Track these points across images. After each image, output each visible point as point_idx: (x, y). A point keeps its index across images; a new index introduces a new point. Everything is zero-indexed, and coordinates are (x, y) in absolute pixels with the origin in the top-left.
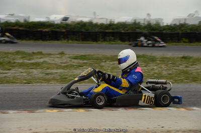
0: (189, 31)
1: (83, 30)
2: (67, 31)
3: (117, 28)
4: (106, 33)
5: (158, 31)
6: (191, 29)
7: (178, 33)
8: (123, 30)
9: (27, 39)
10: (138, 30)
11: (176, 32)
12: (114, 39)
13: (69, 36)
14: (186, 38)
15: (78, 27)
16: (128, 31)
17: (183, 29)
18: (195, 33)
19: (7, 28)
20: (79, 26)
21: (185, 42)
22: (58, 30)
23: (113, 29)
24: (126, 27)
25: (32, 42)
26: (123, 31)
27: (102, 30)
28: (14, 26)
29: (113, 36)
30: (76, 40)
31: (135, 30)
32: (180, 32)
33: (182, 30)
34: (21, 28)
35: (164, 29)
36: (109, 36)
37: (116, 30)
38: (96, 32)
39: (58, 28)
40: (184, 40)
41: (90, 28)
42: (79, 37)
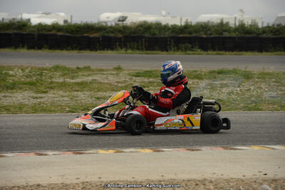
1: (147, 35)
2: (125, 37)
3: (196, 32)
4: (180, 38)
5: (255, 35)
8: (206, 34)
9: (69, 48)
10: (226, 34)
11: (280, 36)
12: (193, 47)
13: (128, 44)
15: (140, 30)
16: (212, 36)
19: (40, 32)
20: (141, 29)
22: (112, 35)
23: (190, 33)
24: (209, 30)
25: (75, 53)
26: (204, 36)
27: (174, 35)
28: (50, 31)
29: (189, 43)
30: (138, 49)
34: (60, 33)
35: (264, 32)
36: (184, 43)
37: (194, 35)
38: (166, 38)
39: (112, 32)
41: (157, 32)
42: (142, 45)
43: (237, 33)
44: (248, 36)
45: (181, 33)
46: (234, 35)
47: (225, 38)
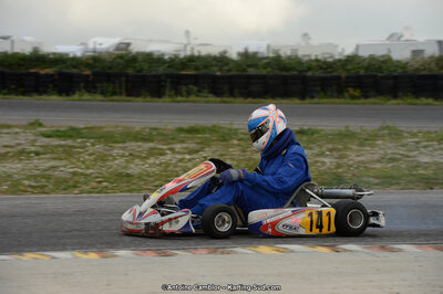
0: (362, 72)
1: (130, 71)
2: (95, 74)
3: (206, 67)
4: (182, 76)
5: (294, 73)
6: (367, 68)
7: (339, 78)
8: (220, 70)
9: (5, 91)
10: (251, 71)
11: (335, 74)
12: (199, 91)
13: (99, 85)
14: (355, 88)
15: (119, 64)
16: (232, 73)
17: (349, 67)
18: (376, 76)
20: (121, 61)
21: (353, 97)
22: (75, 71)
23: (197, 68)
24: (227, 64)
26: (218, 73)
27: (172, 71)
29: (196, 84)
30: (114, 93)
31: (245, 70)
32: (344, 75)
33: (349, 70)
35: (309, 69)
36: (186, 85)
37: (203, 71)
38: (159, 76)
39: (75, 67)
40: (351, 90)
41: (146, 67)
42: (120, 87)
43: (269, 69)
44: (285, 73)
45: (183, 69)
46: (264, 72)
47: (250, 77)
